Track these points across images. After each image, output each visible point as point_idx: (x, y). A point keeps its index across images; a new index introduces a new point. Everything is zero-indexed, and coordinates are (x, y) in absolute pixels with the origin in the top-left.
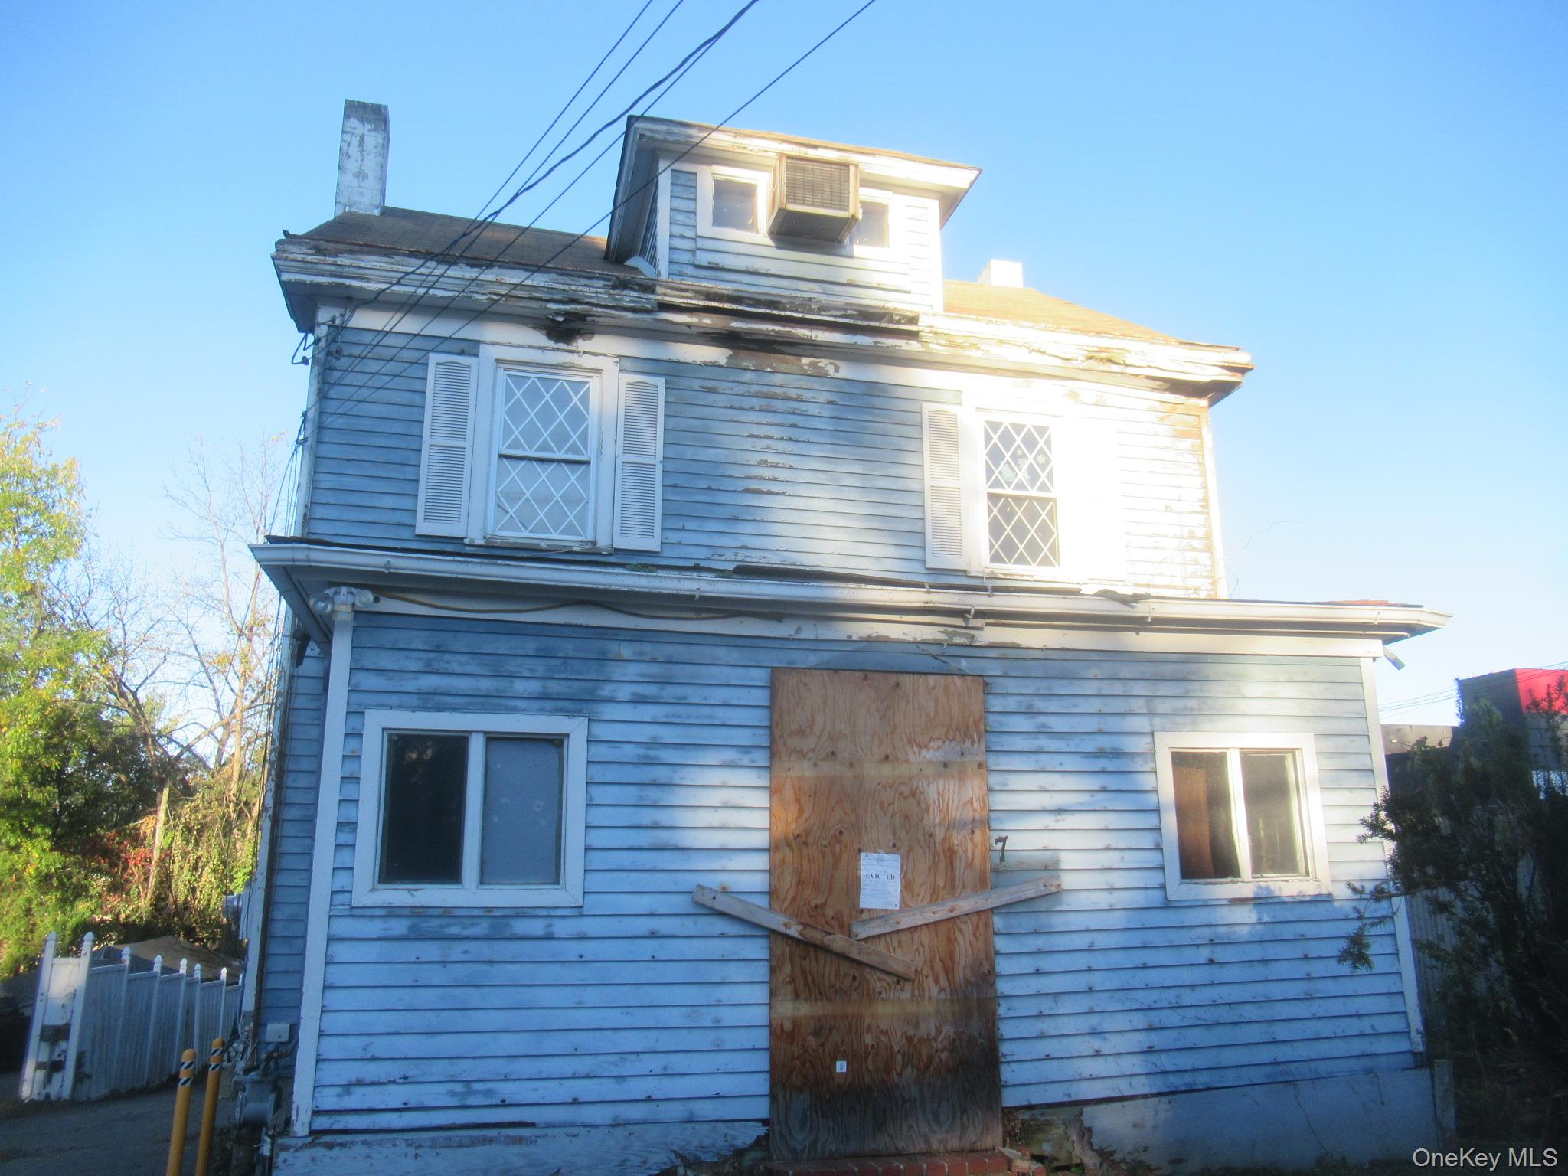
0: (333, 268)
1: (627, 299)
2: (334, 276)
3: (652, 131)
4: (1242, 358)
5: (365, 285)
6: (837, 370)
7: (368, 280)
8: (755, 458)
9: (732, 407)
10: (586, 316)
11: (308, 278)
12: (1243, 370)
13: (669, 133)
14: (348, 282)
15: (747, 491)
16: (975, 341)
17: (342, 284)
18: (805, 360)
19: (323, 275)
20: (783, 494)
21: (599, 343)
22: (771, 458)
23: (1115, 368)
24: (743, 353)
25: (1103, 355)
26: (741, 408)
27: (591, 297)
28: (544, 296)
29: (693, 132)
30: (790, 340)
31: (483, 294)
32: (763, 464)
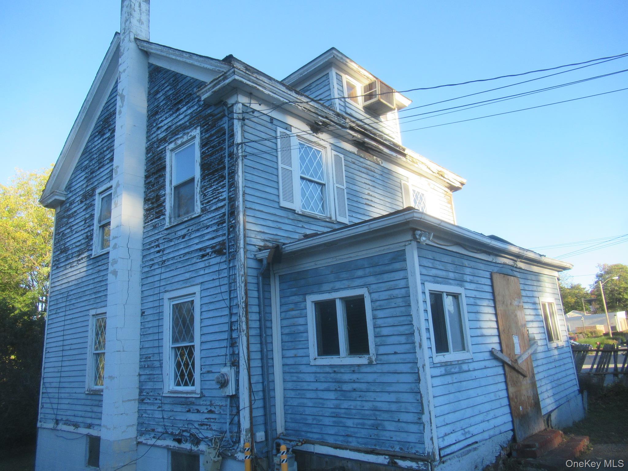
0: (255, 79)
1: (342, 122)
2: (253, 82)
3: (337, 56)
4: (464, 181)
5: (264, 90)
6: (382, 163)
7: (265, 89)
8: (367, 192)
9: (359, 171)
10: (328, 124)
11: (245, 81)
12: (462, 184)
13: (342, 58)
14: (258, 87)
15: (366, 204)
16: (417, 161)
17: (256, 87)
18: (375, 157)
19: (250, 81)
20: (374, 207)
21: (324, 136)
22: (371, 193)
23: (442, 178)
24: (361, 151)
25: (441, 173)
26: (361, 172)
27: (332, 118)
28: (320, 113)
29: (348, 60)
30: (379, 151)
31: (301, 107)
32: (369, 194)
